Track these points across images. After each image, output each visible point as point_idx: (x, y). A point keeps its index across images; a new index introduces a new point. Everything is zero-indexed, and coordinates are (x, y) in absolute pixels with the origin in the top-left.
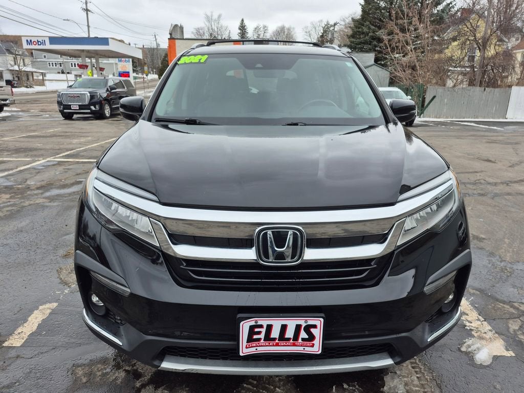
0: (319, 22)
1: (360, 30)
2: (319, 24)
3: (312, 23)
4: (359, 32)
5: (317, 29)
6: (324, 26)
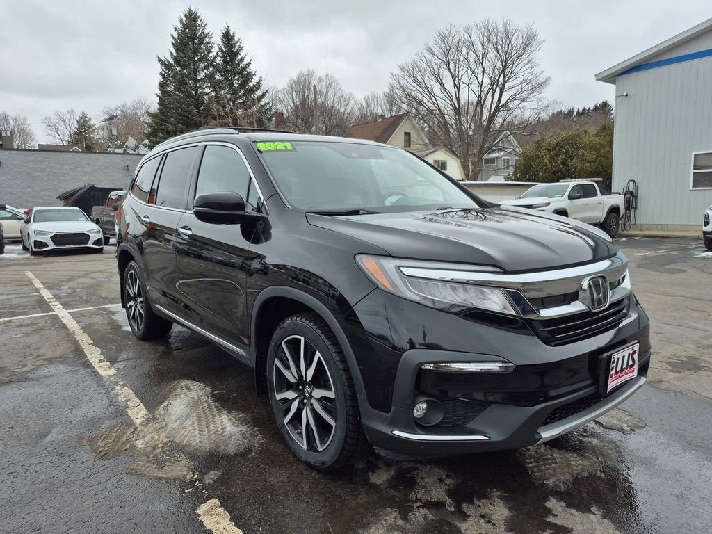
0: (68, 112)
1: (163, 127)
2: (68, 115)
3: (57, 114)
4: (161, 129)
5: (67, 121)
6: (78, 118)
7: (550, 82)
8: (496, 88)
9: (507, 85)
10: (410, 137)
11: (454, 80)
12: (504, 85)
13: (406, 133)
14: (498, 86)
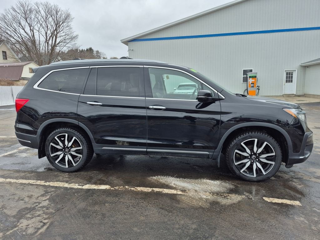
7: (78, 37)
8: (54, 36)
9: (58, 35)
10: (6, 54)
11: (30, 27)
12: (57, 35)
13: (3, 52)
14: (54, 34)
